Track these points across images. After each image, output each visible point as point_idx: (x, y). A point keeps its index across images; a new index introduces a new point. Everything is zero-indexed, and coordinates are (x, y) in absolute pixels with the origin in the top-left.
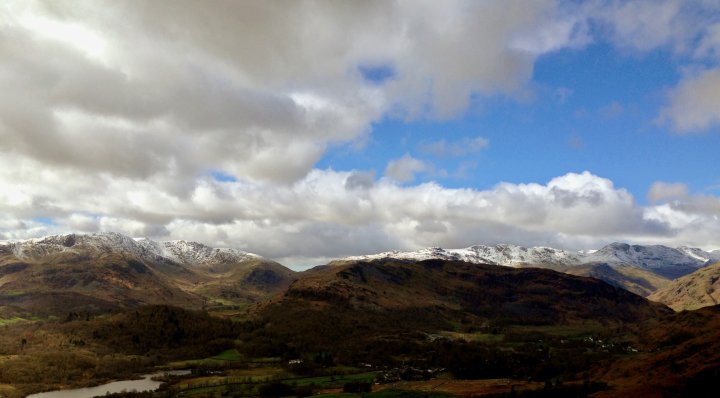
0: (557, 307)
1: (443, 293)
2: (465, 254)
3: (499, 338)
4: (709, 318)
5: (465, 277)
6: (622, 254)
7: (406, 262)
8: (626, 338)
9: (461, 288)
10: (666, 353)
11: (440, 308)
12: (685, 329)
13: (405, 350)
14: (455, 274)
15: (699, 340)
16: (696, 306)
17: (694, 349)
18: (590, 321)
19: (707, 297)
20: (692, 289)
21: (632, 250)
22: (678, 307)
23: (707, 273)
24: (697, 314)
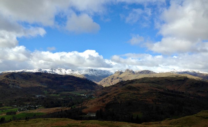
0: (75, 86)
1: (42, 82)
2: (48, 71)
3: (58, 95)
4: (111, 88)
5: (48, 77)
6: (91, 72)
7: (29, 73)
8: (92, 94)
9: (47, 81)
10: (101, 98)
11: (40, 87)
12: (106, 91)
13: (28, 100)
14: (45, 77)
15: (109, 94)
16: (108, 85)
17: (108, 96)
18: (83, 90)
19: (111, 83)
20: (107, 81)
21: (94, 71)
22: (104, 86)
23: (111, 77)
24: (108, 87)
